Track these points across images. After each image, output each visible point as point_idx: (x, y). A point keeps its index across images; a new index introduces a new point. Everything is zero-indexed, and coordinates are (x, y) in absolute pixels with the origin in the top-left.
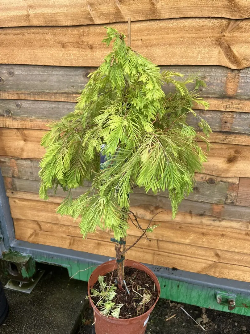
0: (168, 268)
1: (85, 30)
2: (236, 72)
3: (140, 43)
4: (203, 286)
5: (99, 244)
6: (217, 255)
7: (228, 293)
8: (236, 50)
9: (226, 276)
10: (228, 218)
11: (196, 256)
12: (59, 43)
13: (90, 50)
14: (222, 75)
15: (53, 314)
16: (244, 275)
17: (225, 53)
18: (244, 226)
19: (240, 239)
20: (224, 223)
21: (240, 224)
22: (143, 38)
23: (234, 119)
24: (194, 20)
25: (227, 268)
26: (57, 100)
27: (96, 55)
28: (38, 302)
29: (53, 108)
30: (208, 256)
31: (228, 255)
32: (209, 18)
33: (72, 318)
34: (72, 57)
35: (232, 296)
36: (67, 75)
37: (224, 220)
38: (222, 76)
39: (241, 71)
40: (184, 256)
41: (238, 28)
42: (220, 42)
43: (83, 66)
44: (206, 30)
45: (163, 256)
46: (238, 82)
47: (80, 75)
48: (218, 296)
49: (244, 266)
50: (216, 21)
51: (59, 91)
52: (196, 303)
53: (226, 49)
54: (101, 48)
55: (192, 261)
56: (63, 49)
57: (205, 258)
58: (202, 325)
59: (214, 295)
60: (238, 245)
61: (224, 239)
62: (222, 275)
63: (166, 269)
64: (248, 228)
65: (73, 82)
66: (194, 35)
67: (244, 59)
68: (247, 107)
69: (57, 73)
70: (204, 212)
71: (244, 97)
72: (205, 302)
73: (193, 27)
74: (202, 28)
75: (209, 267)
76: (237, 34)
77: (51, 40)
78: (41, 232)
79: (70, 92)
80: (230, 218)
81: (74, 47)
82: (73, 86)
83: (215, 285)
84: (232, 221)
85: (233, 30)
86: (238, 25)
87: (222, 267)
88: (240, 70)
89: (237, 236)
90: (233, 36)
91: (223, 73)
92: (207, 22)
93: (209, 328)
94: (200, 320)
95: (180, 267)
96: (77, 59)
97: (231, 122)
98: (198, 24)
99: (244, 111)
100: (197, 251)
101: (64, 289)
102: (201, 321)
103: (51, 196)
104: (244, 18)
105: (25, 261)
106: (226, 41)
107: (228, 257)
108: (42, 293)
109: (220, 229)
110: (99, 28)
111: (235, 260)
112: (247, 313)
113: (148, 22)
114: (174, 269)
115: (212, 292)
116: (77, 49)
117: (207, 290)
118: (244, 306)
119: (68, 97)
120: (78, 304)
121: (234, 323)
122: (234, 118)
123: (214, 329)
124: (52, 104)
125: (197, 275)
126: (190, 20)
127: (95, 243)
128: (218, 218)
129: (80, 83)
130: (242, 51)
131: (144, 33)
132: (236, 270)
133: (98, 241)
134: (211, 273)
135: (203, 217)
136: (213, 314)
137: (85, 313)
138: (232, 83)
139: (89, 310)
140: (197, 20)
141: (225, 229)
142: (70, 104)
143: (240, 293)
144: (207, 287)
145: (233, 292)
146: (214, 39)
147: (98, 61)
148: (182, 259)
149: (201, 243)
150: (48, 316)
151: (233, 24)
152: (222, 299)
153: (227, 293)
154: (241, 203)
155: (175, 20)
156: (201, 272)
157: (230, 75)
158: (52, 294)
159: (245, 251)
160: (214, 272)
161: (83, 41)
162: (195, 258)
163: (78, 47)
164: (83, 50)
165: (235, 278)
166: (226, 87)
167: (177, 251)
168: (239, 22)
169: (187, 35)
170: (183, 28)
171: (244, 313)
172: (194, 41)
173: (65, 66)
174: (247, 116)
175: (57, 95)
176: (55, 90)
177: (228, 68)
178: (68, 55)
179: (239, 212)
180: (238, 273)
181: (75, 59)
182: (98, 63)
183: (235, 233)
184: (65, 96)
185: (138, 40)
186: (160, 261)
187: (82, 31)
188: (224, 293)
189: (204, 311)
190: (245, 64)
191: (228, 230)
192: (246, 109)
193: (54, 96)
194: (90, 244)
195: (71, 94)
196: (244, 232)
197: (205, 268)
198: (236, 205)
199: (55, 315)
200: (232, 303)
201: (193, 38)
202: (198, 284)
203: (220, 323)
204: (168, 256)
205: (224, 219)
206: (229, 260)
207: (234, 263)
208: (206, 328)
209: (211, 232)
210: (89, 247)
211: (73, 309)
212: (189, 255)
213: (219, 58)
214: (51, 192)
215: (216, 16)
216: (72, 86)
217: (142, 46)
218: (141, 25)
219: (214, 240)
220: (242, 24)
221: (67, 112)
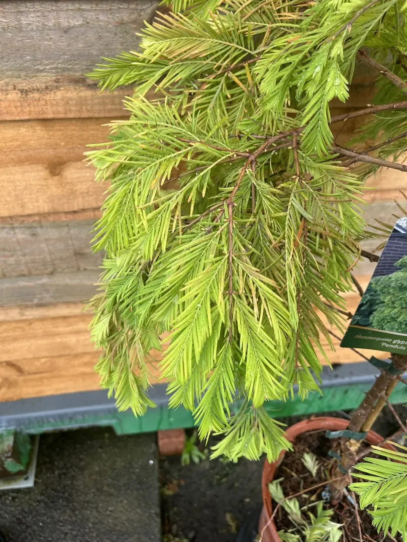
15: (107, 510)
28: (62, 497)
33: (149, 503)
101: (101, 447)
114: (336, 365)
214: (38, 296)
221: (63, 45)
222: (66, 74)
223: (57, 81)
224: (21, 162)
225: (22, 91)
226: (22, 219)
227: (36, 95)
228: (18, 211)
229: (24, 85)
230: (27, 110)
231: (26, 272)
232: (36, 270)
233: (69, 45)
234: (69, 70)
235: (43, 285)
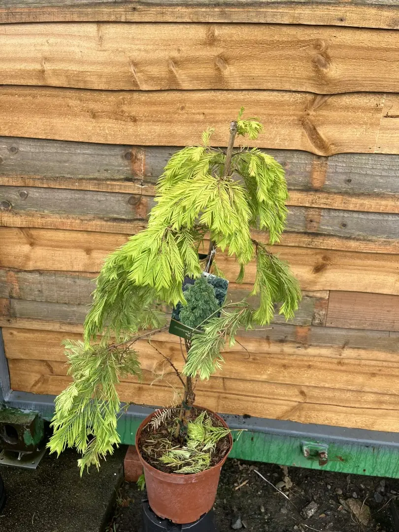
0: (238, 415)
1: (126, 97)
2: (324, 159)
3: (202, 117)
4: (285, 436)
5: (140, 389)
6: (302, 393)
7: (318, 443)
8: (323, 132)
9: (314, 421)
10: (315, 344)
11: (275, 397)
12: (88, 112)
13: (132, 123)
14: (307, 162)
15: (75, 494)
16: (337, 417)
17: (309, 135)
18: (337, 353)
19: (331, 370)
20: (311, 351)
21: (330, 350)
22: (206, 111)
23: (321, 217)
24: (272, 93)
25: (314, 409)
26: (82, 188)
27: (140, 129)
28: (50, 480)
29: (76, 200)
30: (291, 396)
31: (316, 392)
32: (290, 91)
33: (104, 498)
34: (107, 131)
35: (323, 447)
36: (98, 155)
37: (310, 347)
38: (306, 163)
39: (329, 158)
40: (259, 397)
41: (326, 105)
42: (303, 121)
43: (122, 143)
44: (287, 107)
45: (231, 399)
46: (326, 172)
47: (117, 155)
48: (305, 448)
49: (336, 405)
50: (299, 95)
51: (86, 177)
52: (276, 461)
53: (311, 130)
54: (148, 121)
55: (270, 403)
56: (94, 120)
57: (287, 398)
58: (284, 492)
59: (299, 447)
60: (329, 378)
61: (311, 372)
62: (309, 420)
63: (236, 417)
64: (340, 355)
65: (107, 165)
66: (271, 112)
67: (333, 144)
68: (337, 203)
69: (84, 152)
70: (286, 337)
71: (333, 190)
72: (287, 459)
73: (270, 103)
74: (281, 104)
75: (292, 410)
76: (324, 113)
77: (76, 107)
78: (51, 377)
79: (101, 177)
80: (318, 344)
81: (110, 118)
82: (107, 170)
83: (301, 433)
84: (321, 347)
85: (320, 108)
86: (326, 102)
87: (309, 409)
88: (328, 156)
89: (327, 366)
90: (320, 115)
91: (307, 160)
92: (287, 97)
93: (294, 495)
94: (281, 485)
95: (255, 412)
96: (114, 135)
97: (318, 221)
98: (277, 99)
99: (333, 208)
100: (276, 389)
103: (70, 324)
104: (334, 93)
105: (28, 421)
106: (311, 121)
107: (315, 395)
108: (54, 467)
109: (305, 358)
110: (146, 95)
111: (325, 398)
112: (343, 469)
113: (213, 92)
114: (246, 416)
115: (297, 444)
116: (114, 120)
117: (290, 441)
118: (339, 459)
119: (99, 184)
120: (109, 477)
121: (326, 486)
122: (321, 216)
123: (300, 495)
124: (74, 193)
125: (278, 422)
126: (265, 93)
127: (135, 388)
128: (303, 344)
129: (117, 166)
130: (330, 134)
131: (207, 105)
132: (326, 411)
133: (138, 385)
134: (294, 418)
135: (284, 344)
136: (298, 477)
137: (121, 490)
138: (319, 173)
139: (125, 486)
140: (275, 93)
141: (311, 359)
142: (102, 193)
143: (332, 443)
144: (290, 437)
145: (324, 441)
146: (296, 118)
147: (144, 138)
148: (257, 402)
149: (281, 378)
150: (67, 497)
151: (320, 101)
152: (311, 450)
153: (316, 442)
154: (331, 323)
155: (246, 92)
156: (282, 416)
157: (315, 162)
159: (337, 386)
160: (298, 416)
161: (122, 111)
162: (274, 399)
163: (116, 119)
164: (123, 123)
165: (326, 422)
166: (311, 176)
167: (249, 392)
168: (326, 98)
169: (262, 111)
170: (257, 103)
171: (339, 469)
172: (271, 119)
173: (97, 142)
174: (337, 214)
175: (84, 181)
176: (80, 174)
177: (313, 154)
178: (102, 129)
179: (329, 335)
180: (329, 415)
181: (111, 135)
182: (144, 141)
183: (324, 362)
184: (95, 183)
185: (199, 114)
186: (227, 408)
187: (121, 97)
188: (312, 443)
189: (286, 472)
190: (333, 149)
191: (316, 359)
192: (336, 205)
193: (79, 183)
194: (127, 389)
195: (103, 180)
196: (336, 361)
197: (287, 412)
198: (325, 327)
199: (77, 496)
200: (323, 456)
201: (270, 115)
202: (278, 434)
203: (308, 488)
204: (239, 400)
205: (311, 345)
206: (318, 398)
207: (325, 403)
208: (290, 496)
209: (294, 363)
210: (126, 394)
211: (103, 485)
212: (267, 396)
213: (302, 141)
214: (70, 317)
215: (299, 89)
216: (105, 170)
217: (204, 122)
218: (203, 95)
219: (298, 373)
220: (330, 100)
221: (98, 206)
222: (97, 215)
223: (94, 217)
224: (76, 247)
225: (81, 220)
226: (71, 273)
227: (86, 222)
228: (70, 269)
229: (82, 218)
230: (81, 227)
231: (67, 302)
232: (72, 301)
233: (99, 206)
234: (98, 214)
235: (74, 311)
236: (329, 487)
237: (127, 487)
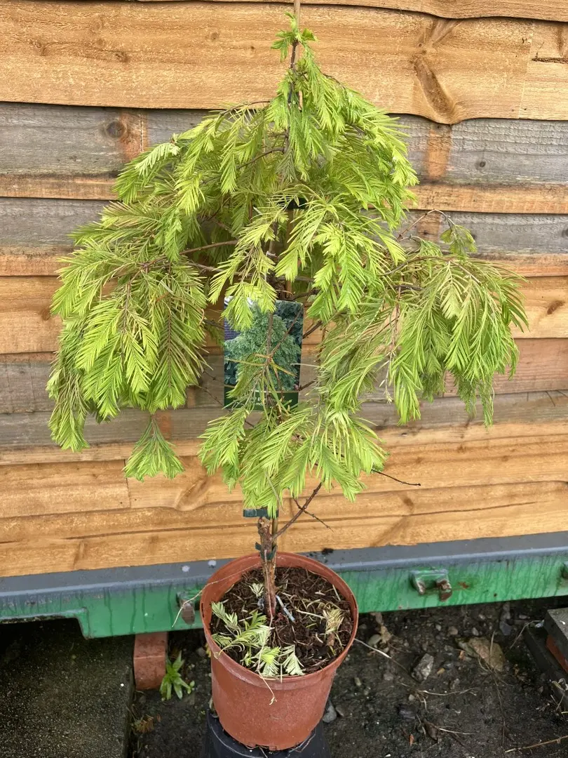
0: (315, 552)
1: (107, 14)
2: (445, 129)
3: (248, 55)
4: (388, 569)
5: (154, 540)
6: (408, 502)
7: (434, 569)
8: (447, 83)
9: (423, 539)
10: (427, 425)
11: (369, 515)
12: (31, 43)
13: (120, 65)
14: (420, 135)
15: (62, 733)
16: (455, 527)
17: (425, 89)
18: (457, 435)
19: (449, 461)
20: (422, 437)
21: (448, 431)
22: (257, 43)
23: (440, 226)
24: (367, 12)
25: (423, 523)
26: (27, 194)
27: (137, 77)
29: (14, 217)
30: (391, 509)
31: (426, 498)
32: (397, 11)
33: (113, 727)
34: (71, 81)
35: (441, 574)
36: (56, 128)
37: (421, 431)
38: (419, 137)
39: (454, 128)
40: (346, 519)
41: (451, 36)
42: (416, 64)
43: (103, 104)
44: (391, 38)
45: (303, 529)
46: (448, 150)
47: (93, 128)
48: (418, 581)
49: (455, 511)
50: (410, 19)
51: (33, 172)
52: (374, 607)
53: (428, 79)
54: (151, 60)
55: (360, 525)
56: (43, 60)
57: (386, 513)
58: (382, 649)
59: (407, 581)
60: (446, 473)
61: (421, 468)
62: (417, 538)
63: (311, 555)
64: (462, 437)
65: (74, 147)
66: (367, 47)
67: (460, 103)
68: (463, 201)
69: (26, 122)
70: (385, 421)
71: (458, 181)
72: (391, 600)
73: (364, 29)
74: (383, 33)
75: (392, 529)
76: (447, 50)
77: (6, 33)
79: (64, 172)
80: (431, 425)
81: (76, 55)
82: (74, 158)
83: (410, 560)
84: (436, 429)
85: (442, 41)
86: (450, 31)
87: (417, 523)
88: (453, 125)
89: (443, 456)
90: (441, 54)
91: (421, 132)
92: (391, 19)
93: (395, 651)
94: (375, 640)
95: (339, 543)
96: (86, 87)
97: (435, 233)
98: (375, 23)
99: (459, 210)
100: (370, 503)
101: (64, 670)
102: (378, 641)
103: (18, 449)
104: (463, 17)
106: (429, 63)
107: (426, 502)
108: (12, 697)
109: (413, 450)
110: (146, 10)
111: (438, 504)
112: (467, 599)
113: (268, 7)
114: (327, 551)
115: (405, 576)
116: (85, 59)
117: (395, 574)
118: (461, 587)
119: (60, 186)
120: (113, 692)
121: (435, 627)
122: (439, 223)
123: (404, 648)
124: (11, 204)
125: (373, 551)
126: (357, 13)
127: (145, 540)
128: (411, 428)
129: (92, 150)
130: (456, 86)
131: (258, 32)
132: (442, 521)
133: (150, 534)
134: (397, 541)
135: (383, 431)
136: (394, 622)
137: (134, 707)
138: (438, 153)
139: (138, 699)
140: (373, 13)
141: (422, 449)
142: (66, 203)
143: (453, 565)
144: (396, 569)
145: (441, 564)
146: (405, 58)
147: (144, 93)
148: (341, 527)
149: (378, 485)
150: (49, 742)
151: (442, 29)
152: (426, 582)
153: (431, 569)
154: (451, 391)
155: (325, 10)
156: (378, 542)
157: (432, 135)
158: (39, 691)
159: (457, 482)
160: (402, 536)
161: (100, 42)
162: (367, 518)
163: (88, 57)
164: (102, 64)
165: (440, 538)
166: (426, 160)
167: (328, 514)
168: (451, 25)
169: (352, 45)
170: (343, 30)
171: (462, 600)
172: (366, 59)
173: (51, 102)
174: (463, 219)
175: (29, 180)
176: (20, 167)
177: (429, 121)
178: (60, 75)
179: (447, 409)
180: (443, 527)
181: (78, 86)
182: (145, 100)
183: (439, 451)
184: (53, 184)
185: (245, 48)
186: (297, 544)
187: (97, 14)
188: (426, 572)
189: (379, 620)
190: (461, 113)
191: (427, 448)
192: (463, 205)
193: (18, 183)
194: (130, 545)
195: (68, 177)
196: (455, 447)
197: (386, 533)
198: (443, 397)
199: (67, 735)
200: (446, 587)
201: (365, 52)
202: (377, 569)
203: (411, 635)
204: (315, 528)
205: (421, 428)
206: (429, 506)
207: (438, 510)
208: (392, 652)
209: (397, 460)
210: (130, 552)
211: (106, 706)
212: (357, 516)
213: (415, 99)
214: (18, 438)
215: (412, 9)
216: (71, 158)
217: (254, 64)
218: (251, 12)
219: (403, 473)
220: (457, 28)
221: (59, 227)
222: (60, 245)
223: (54, 249)
224: (20, 308)
225: (28, 256)
226: (14, 357)
227: (38, 259)
228: (12, 349)
229: (30, 251)
230: (30, 269)
231: (10, 410)
232: (20, 407)
233: (64, 227)
234: (63, 243)
235: (24, 426)
236: (439, 628)
237: (142, 700)
